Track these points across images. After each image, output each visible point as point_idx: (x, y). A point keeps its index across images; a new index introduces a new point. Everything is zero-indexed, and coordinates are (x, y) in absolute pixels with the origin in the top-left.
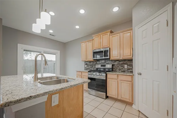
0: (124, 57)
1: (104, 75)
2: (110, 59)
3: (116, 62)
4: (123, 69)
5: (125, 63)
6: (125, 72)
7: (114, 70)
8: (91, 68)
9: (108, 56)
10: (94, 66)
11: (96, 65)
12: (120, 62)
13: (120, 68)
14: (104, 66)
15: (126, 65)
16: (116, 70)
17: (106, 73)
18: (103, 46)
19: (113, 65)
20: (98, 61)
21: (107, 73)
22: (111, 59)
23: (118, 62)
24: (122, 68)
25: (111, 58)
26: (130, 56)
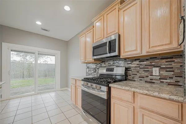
0: (151, 50)
1: (105, 88)
2: (119, 56)
3: (134, 62)
4: (150, 77)
5: (153, 64)
6: (154, 83)
7: (129, 77)
8: (95, 73)
9: (115, 51)
10: (97, 71)
11: (100, 68)
12: (141, 63)
13: (143, 75)
14: (112, 70)
15: (157, 69)
16: (135, 79)
17: (108, 86)
18: (108, 33)
19: (127, 69)
20: (102, 62)
21: (110, 85)
22: (121, 57)
23: (137, 62)
24: (146, 74)
25: (123, 55)
26: (171, 43)
